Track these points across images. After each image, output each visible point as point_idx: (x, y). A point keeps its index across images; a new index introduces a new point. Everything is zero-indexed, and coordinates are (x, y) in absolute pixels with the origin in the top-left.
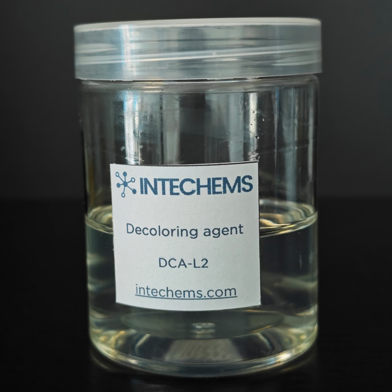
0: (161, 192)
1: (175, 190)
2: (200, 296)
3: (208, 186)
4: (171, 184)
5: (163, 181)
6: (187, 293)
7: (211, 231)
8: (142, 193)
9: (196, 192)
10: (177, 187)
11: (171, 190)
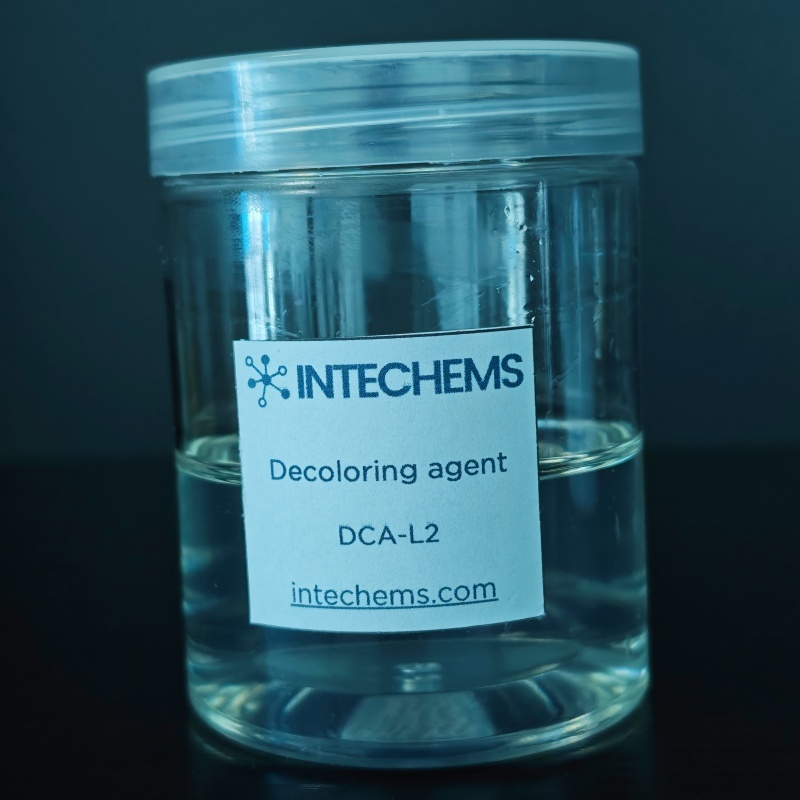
0: (341, 391)
1: (370, 388)
2: (424, 600)
3: (436, 377)
4: (361, 376)
5: (345, 369)
6: (397, 596)
7: (444, 467)
8: (301, 395)
9: (412, 390)
10: (373, 380)
11: (362, 387)
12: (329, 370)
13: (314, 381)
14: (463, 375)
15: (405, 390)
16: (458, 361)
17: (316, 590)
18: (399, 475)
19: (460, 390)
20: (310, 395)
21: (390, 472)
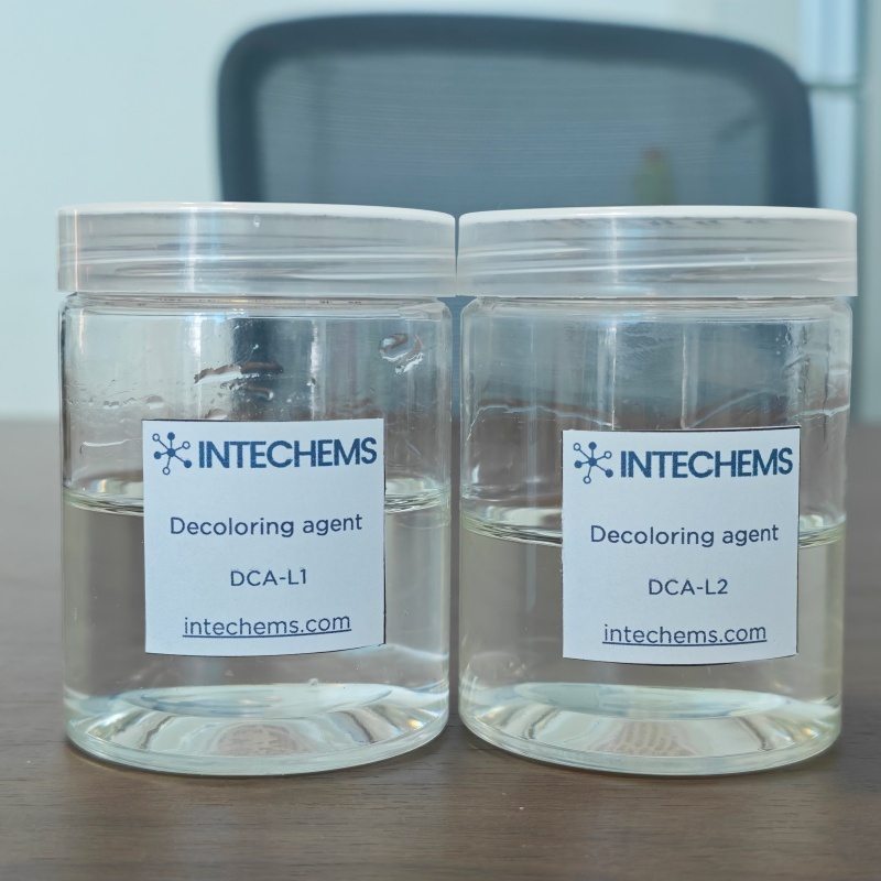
0: (658, 472)
1: (681, 470)
2: (713, 639)
3: (732, 463)
4: (675, 460)
5: (662, 455)
6: (693, 636)
7: (734, 534)
8: (623, 474)
9: (714, 473)
10: (684, 464)
11: (675, 469)
12: (649, 455)
13: (635, 463)
14: (752, 463)
15: (709, 473)
16: (749, 452)
17: (626, 631)
18: (700, 539)
19: (749, 474)
20: (631, 475)
21: (693, 537)
